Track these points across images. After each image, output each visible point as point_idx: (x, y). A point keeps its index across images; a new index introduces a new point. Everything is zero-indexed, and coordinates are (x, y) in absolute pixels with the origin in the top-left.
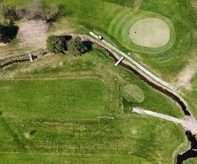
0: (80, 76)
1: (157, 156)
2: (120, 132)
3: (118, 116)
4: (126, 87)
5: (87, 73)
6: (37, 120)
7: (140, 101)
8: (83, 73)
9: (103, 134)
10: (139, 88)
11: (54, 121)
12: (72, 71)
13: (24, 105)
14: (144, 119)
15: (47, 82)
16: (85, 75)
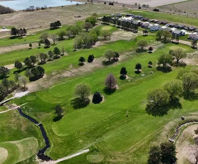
0: (135, 147)
1: (62, 140)
2: (87, 137)
3: (95, 142)
4: (103, 158)
5: (133, 150)
6: (131, 120)
7: (88, 156)
8: (135, 149)
9: (96, 132)
10: (94, 162)
11: (124, 124)
12: (142, 146)
13: (144, 121)
14: (79, 149)
15: (148, 134)
16: (133, 149)
